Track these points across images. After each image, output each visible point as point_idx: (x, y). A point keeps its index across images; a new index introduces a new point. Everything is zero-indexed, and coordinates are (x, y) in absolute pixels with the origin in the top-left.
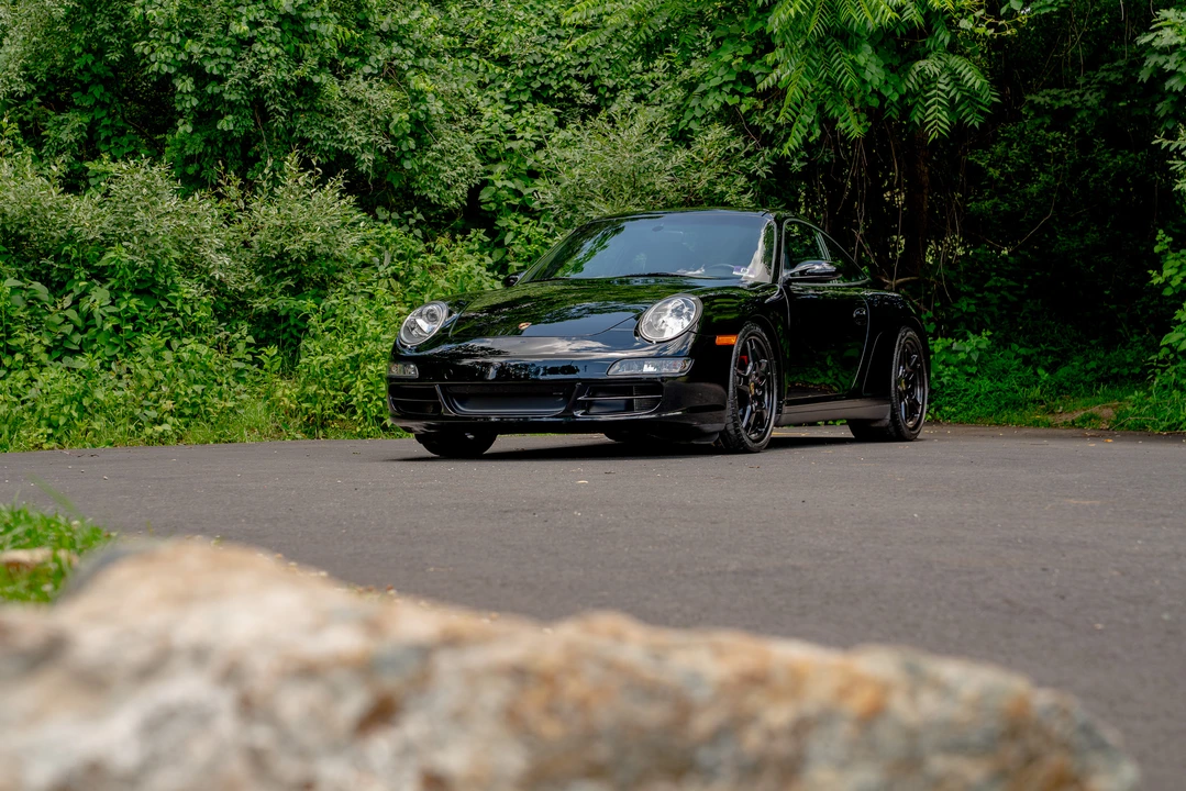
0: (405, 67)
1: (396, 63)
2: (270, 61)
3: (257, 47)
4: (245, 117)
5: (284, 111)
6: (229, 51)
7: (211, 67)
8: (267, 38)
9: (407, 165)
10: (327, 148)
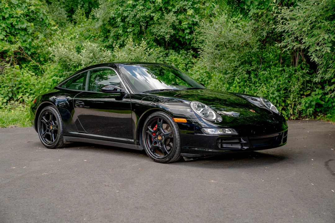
0: (187, 8)
1: (184, 7)
2: (140, 10)
3: (137, 7)
4: (137, 27)
5: (145, 24)
6: (129, 9)
7: (125, 14)
8: (140, 4)
9: (187, 37)
10: (158, 35)
